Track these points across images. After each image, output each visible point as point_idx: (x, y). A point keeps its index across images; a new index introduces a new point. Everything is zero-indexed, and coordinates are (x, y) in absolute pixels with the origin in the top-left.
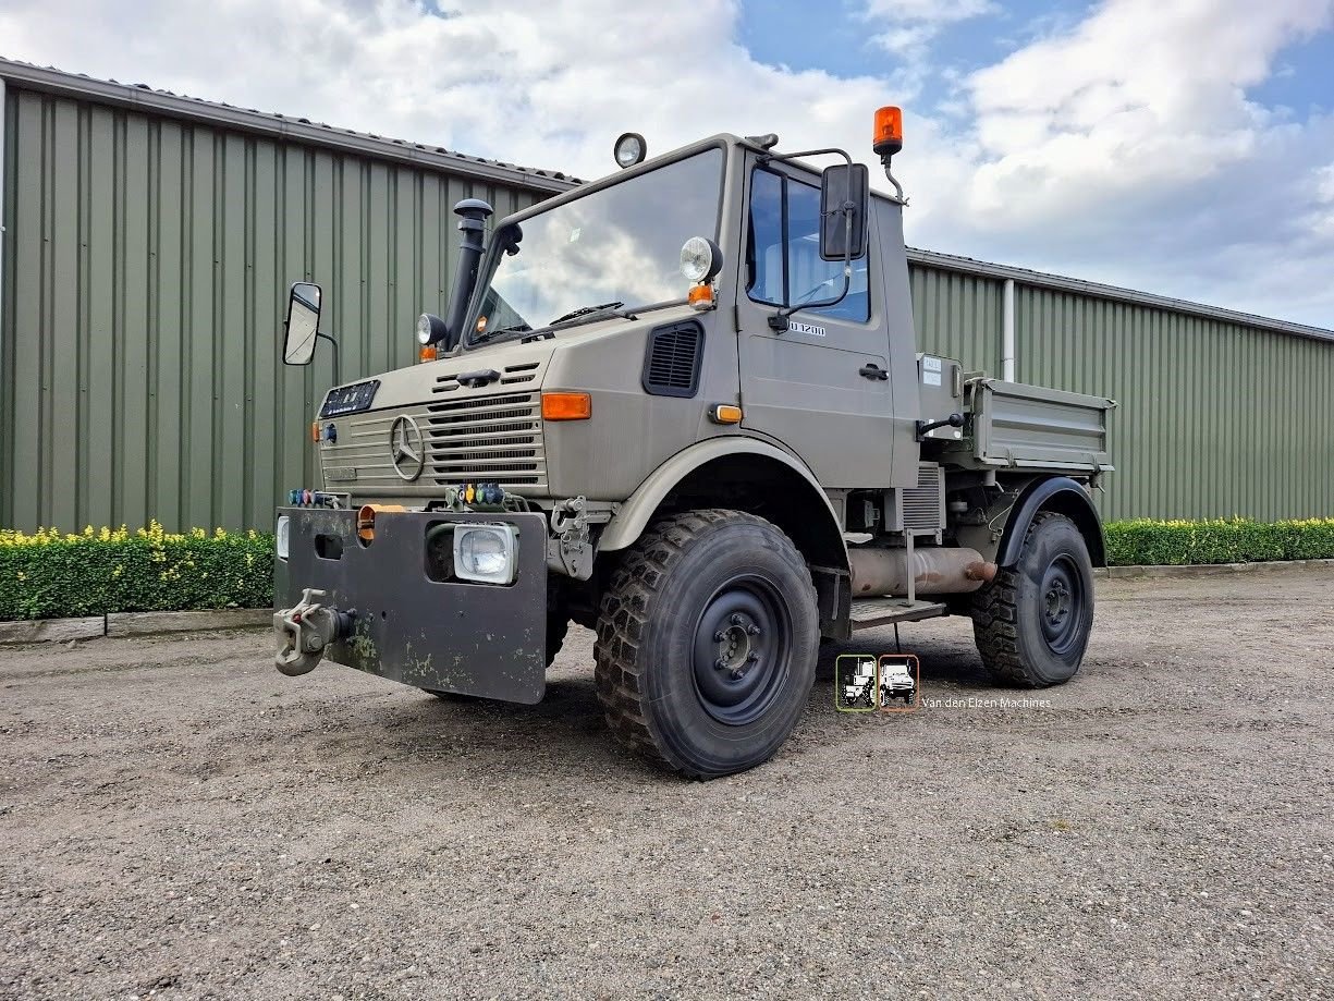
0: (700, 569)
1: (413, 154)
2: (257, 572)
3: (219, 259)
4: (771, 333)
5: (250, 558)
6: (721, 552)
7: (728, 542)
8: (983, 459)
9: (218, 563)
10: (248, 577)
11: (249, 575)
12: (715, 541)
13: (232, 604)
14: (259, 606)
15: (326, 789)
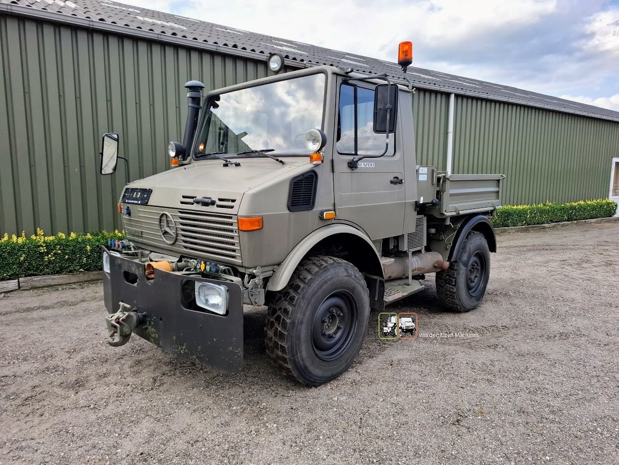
0: (316, 292)
1: (160, 36)
2: (93, 254)
3: (61, 94)
4: (349, 170)
5: (89, 248)
6: (325, 282)
7: (329, 277)
8: (445, 213)
9: (73, 251)
10: (88, 257)
11: (89, 256)
12: (323, 278)
13: (81, 270)
14: (95, 270)
15: (137, 398)
